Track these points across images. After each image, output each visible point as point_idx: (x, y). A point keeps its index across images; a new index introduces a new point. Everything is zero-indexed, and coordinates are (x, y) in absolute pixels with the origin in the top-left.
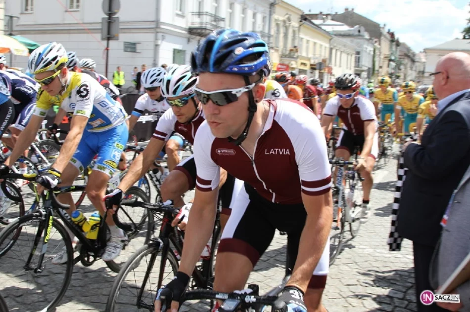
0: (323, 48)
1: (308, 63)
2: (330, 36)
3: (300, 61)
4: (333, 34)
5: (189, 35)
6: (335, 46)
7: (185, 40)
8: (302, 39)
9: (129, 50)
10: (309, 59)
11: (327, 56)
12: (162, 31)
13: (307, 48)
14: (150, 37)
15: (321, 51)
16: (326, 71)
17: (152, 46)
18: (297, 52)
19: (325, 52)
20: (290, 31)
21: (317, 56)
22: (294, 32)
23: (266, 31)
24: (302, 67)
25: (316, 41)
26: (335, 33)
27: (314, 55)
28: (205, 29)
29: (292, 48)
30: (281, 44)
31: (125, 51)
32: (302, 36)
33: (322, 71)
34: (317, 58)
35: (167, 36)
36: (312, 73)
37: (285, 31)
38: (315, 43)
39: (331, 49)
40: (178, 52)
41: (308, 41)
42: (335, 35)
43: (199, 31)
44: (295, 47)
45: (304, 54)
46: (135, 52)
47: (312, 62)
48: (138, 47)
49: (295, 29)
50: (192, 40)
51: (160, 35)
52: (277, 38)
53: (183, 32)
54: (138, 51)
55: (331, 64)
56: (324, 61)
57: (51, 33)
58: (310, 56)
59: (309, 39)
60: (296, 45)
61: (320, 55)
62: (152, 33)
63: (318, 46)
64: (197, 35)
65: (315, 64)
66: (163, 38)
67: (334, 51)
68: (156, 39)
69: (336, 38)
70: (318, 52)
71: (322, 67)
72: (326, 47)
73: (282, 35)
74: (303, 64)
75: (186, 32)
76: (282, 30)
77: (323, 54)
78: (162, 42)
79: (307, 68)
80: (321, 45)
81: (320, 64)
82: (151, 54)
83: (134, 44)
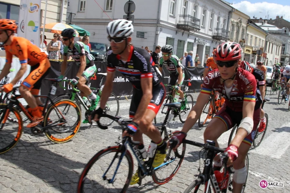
0: (261, 41)
1: (251, 50)
2: (266, 34)
3: (246, 49)
4: (268, 32)
5: (177, 29)
6: (269, 40)
7: (175, 32)
8: (248, 34)
9: (140, 36)
10: (252, 48)
11: (264, 46)
12: (161, 26)
13: (251, 40)
14: (153, 29)
15: (260, 43)
16: (263, 56)
17: (154, 35)
18: (245, 42)
19: (262, 44)
20: (241, 29)
21: (257, 46)
22: (243, 30)
23: (226, 29)
24: (247, 53)
25: (257, 36)
26: (269, 32)
27: (255, 45)
28: (188, 25)
29: (241, 40)
30: (235, 37)
31: (137, 37)
32: (248, 33)
33: (260, 56)
34: (257, 47)
35: (163, 29)
36: (253, 56)
37: (237, 30)
38: (256, 38)
39: (266, 42)
40: (170, 39)
41: (252, 36)
42: (270, 33)
43: (183, 26)
44: (243, 39)
45: (249, 44)
46: (143, 38)
47: (254, 49)
48: (145, 35)
49: (244, 28)
50: (179, 32)
51: (159, 28)
52: (232, 33)
53: (173, 27)
54: (145, 37)
55: (266, 51)
56: (262, 49)
57: (94, 24)
58: (253, 45)
59: (252, 35)
60: (244, 38)
61: (259, 46)
62: (155, 27)
63: (258, 40)
64: (182, 29)
65: (255, 51)
66: (161, 30)
67: (268, 43)
68: (157, 31)
69: (270, 35)
70: (258, 43)
71: (260, 53)
72: (263, 40)
73: (235, 32)
74: (247, 50)
75: (175, 27)
76: (235, 28)
77: (261, 45)
78: (160, 33)
79: (250, 53)
80: (260, 39)
81: (259, 51)
82: (153, 39)
83: (143, 33)
